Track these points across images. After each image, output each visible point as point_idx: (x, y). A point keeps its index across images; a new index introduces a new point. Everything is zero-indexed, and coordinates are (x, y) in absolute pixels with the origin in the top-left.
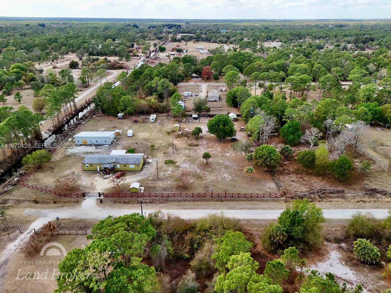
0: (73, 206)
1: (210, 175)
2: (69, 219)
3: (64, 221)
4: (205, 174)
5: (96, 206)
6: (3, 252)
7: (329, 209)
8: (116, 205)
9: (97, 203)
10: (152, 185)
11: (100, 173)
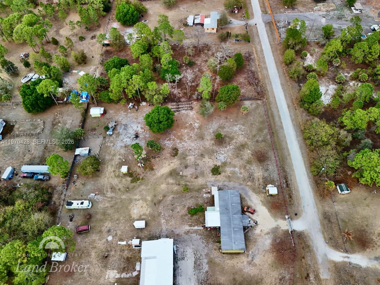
0: (306, 237)
1: (237, 139)
2: (323, 233)
3: (326, 236)
4: (236, 143)
5: (301, 218)
6: (371, 266)
7: (270, 81)
8: (296, 203)
9: (297, 219)
10: (261, 180)
11: (248, 232)
